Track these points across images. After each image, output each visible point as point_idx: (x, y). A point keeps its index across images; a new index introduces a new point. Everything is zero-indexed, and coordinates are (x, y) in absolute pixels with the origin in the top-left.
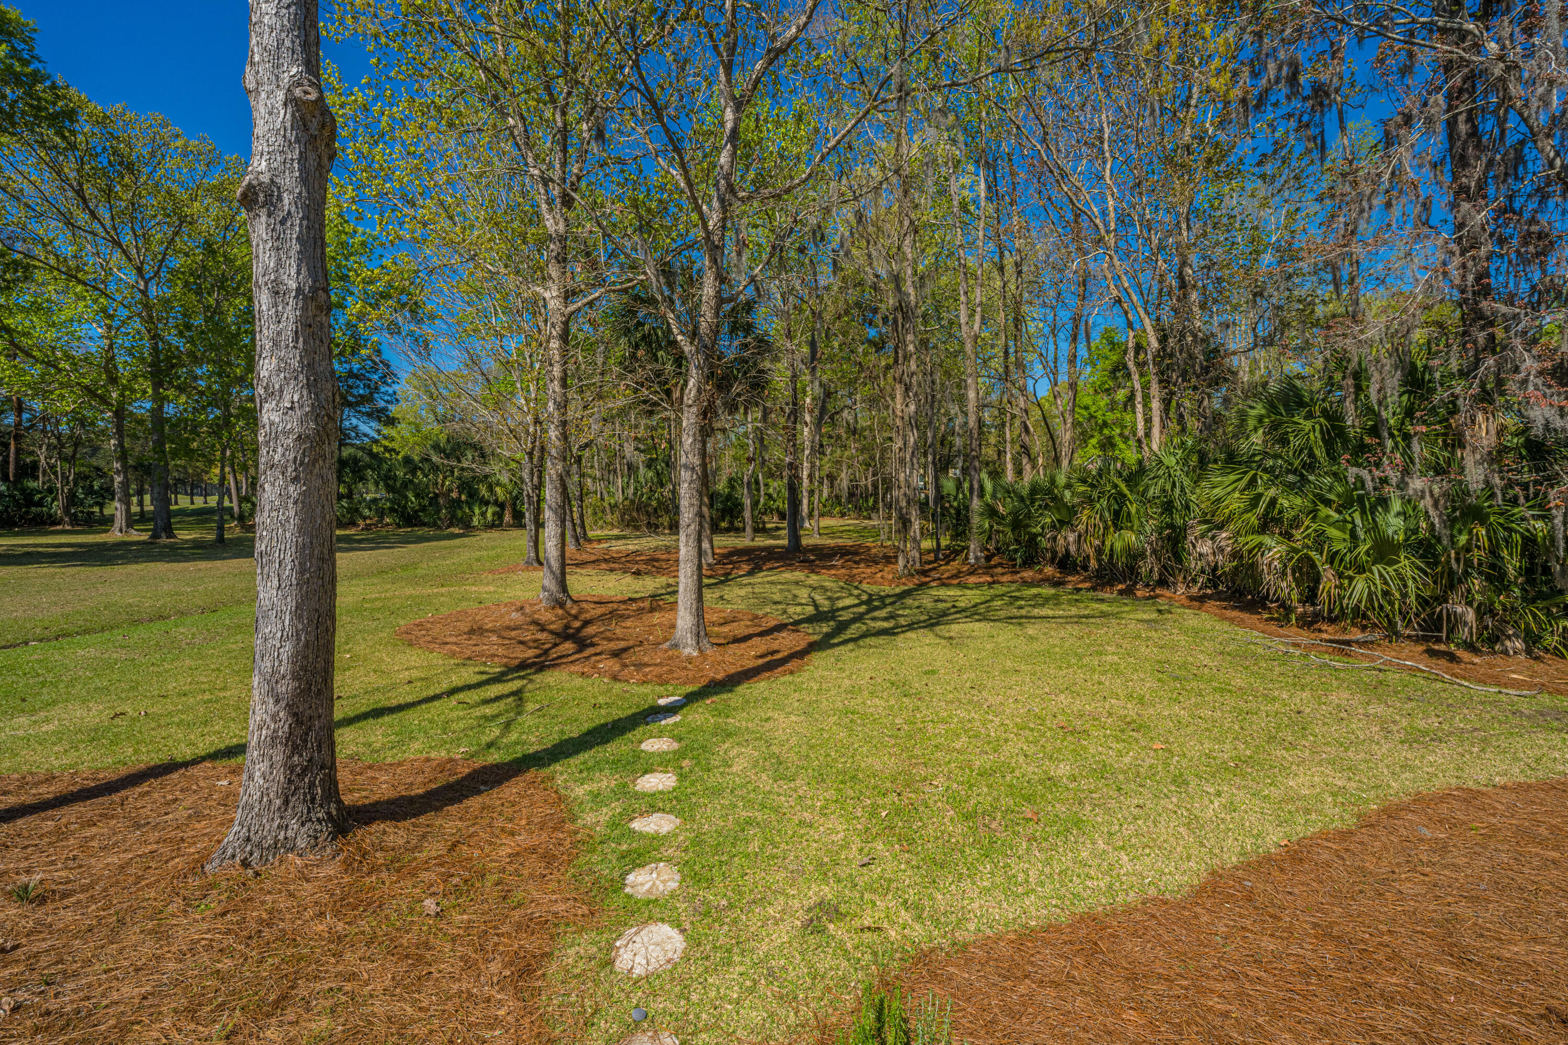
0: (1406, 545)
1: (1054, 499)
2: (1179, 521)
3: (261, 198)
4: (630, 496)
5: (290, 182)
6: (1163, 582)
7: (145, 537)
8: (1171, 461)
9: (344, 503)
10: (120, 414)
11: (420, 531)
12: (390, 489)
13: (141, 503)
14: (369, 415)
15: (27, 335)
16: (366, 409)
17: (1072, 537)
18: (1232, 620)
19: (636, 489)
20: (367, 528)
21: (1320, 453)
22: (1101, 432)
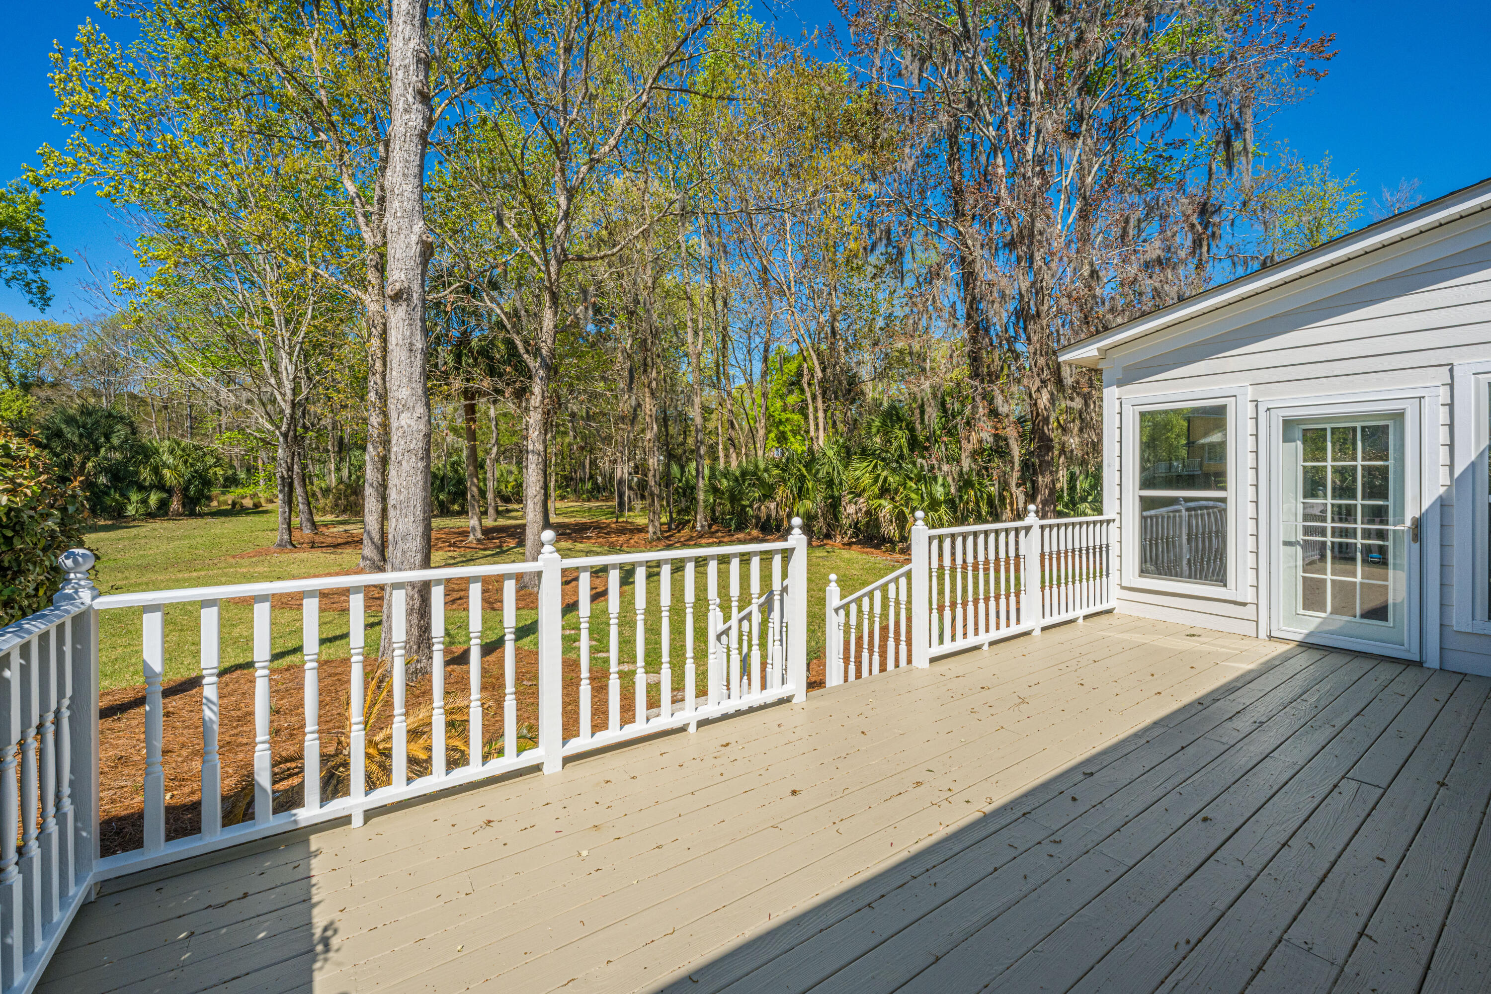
0: (945, 501)
1: (759, 479)
2: (836, 494)
3: (405, 296)
6: (828, 536)
8: (830, 453)
17: (772, 506)
18: (867, 553)
21: (906, 451)
22: (777, 427)
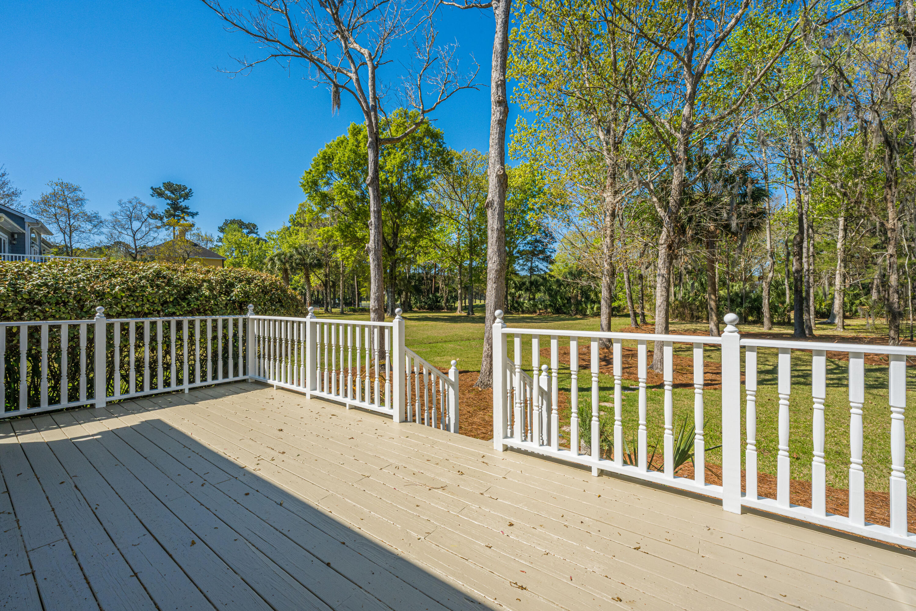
4: (679, 298)
5: (496, 199)
7: (466, 314)
9: (531, 302)
10: (461, 266)
11: (563, 316)
12: (550, 295)
13: (465, 303)
14: (543, 259)
15: (439, 241)
16: (541, 256)
19: (685, 294)
20: (540, 314)
